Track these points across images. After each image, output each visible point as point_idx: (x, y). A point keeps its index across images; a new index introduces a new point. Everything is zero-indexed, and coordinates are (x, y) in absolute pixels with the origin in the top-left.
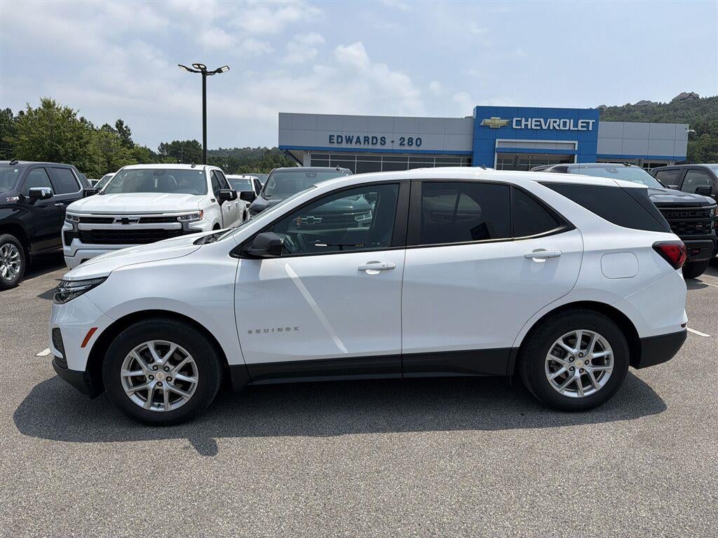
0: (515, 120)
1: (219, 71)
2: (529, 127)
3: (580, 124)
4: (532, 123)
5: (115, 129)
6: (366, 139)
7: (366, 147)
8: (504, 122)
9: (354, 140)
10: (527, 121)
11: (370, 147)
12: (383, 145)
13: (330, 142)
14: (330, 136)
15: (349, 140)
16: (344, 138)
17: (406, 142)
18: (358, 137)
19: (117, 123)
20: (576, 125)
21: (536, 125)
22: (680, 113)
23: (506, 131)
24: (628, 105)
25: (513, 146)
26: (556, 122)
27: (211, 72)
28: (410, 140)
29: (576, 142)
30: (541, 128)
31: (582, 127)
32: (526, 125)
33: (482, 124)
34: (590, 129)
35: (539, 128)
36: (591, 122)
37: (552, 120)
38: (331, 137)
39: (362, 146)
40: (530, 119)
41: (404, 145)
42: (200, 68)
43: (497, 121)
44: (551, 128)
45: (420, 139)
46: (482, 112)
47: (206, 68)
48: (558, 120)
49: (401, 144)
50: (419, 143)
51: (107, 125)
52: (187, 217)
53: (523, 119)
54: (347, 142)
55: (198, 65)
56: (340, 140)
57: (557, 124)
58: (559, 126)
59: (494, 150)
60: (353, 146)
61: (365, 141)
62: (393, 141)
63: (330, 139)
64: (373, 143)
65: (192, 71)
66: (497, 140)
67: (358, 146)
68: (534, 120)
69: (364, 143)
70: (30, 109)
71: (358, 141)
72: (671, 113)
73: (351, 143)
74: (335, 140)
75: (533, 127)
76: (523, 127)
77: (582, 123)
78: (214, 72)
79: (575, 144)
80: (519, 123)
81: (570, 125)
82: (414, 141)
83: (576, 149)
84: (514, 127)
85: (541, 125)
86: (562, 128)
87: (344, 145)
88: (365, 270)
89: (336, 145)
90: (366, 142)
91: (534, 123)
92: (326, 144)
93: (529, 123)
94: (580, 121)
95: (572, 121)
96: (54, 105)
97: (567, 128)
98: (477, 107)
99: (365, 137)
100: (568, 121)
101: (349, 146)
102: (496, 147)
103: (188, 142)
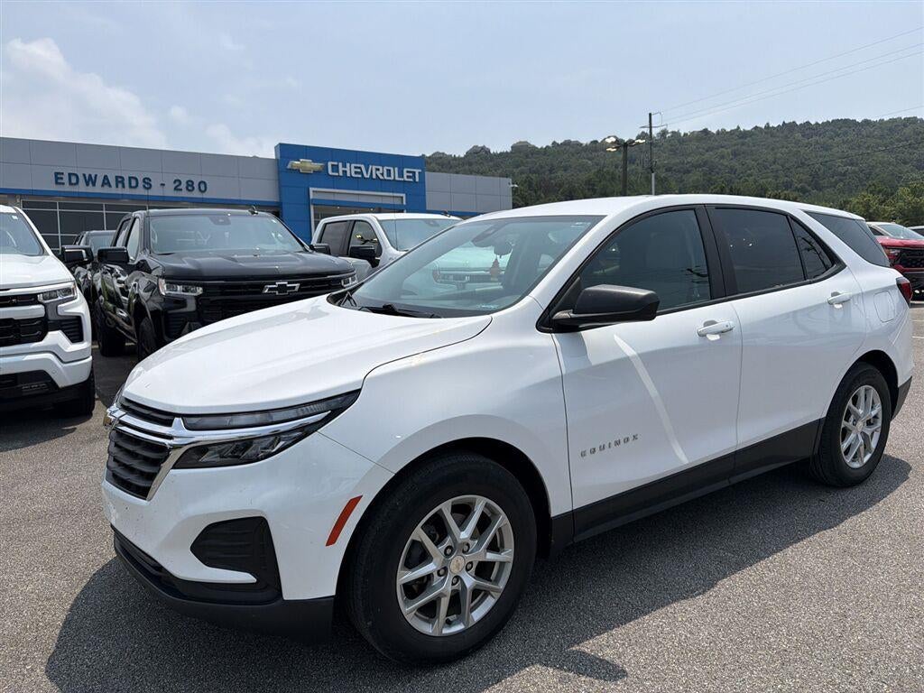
0: (330, 164)
2: (348, 175)
3: (405, 174)
4: (351, 170)
6: (119, 180)
7: (120, 191)
8: (317, 166)
9: (99, 181)
10: (344, 166)
11: (127, 191)
12: (148, 189)
13: (57, 183)
14: (56, 174)
15: (90, 180)
16: (81, 178)
17: (183, 186)
18: (106, 177)
20: (401, 175)
21: (356, 173)
22: (475, 167)
23: (320, 177)
24: (423, 155)
25: (331, 197)
26: (378, 170)
28: (190, 184)
29: (404, 195)
30: (363, 175)
31: (408, 177)
32: (345, 172)
33: (289, 166)
34: (417, 180)
35: (360, 176)
36: (417, 171)
37: (374, 167)
38: (58, 176)
39: (113, 190)
40: (348, 165)
41: (181, 190)
43: (308, 165)
44: (374, 177)
45: (204, 183)
46: (287, 151)
48: (380, 168)
49: (176, 189)
50: (203, 188)
52: (51, 295)
53: (340, 164)
54: (87, 185)
56: (74, 180)
57: (379, 172)
58: (382, 174)
59: (309, 202)
60: (98, 189)
61: (117, 183)
62: (163, 185)
63: (57, 179)
64: (131, 187)
66: (311, 189)
67: (106, 190)
68: (353, 165)
69: (117, 187)
71: (106, 182)
72: (467, 167)
73: (94, 184)
74: (66, 180)
75: (354, 175)
76: (341, 174)
77: (408, 172)
79: (402, 197)
80: (335, 168)
81: (395, 175)
82: (196, 185)
83: (404, 203)
84: (330, 173)
85: (361, 173)
86: (386, 178)
87: (82, 188)
88: (705, 335)
89: (67, 188)
90: (120, 185)
91: (353, 170)
92: (51, 186)
93: (348, 169)
94: (405, 170)
95: (396, 169)
97: (392, 178)
98: (281, 144)
99: (117, 177)
100: (392, 169)
101: (90, 189)
102: (311, 197)
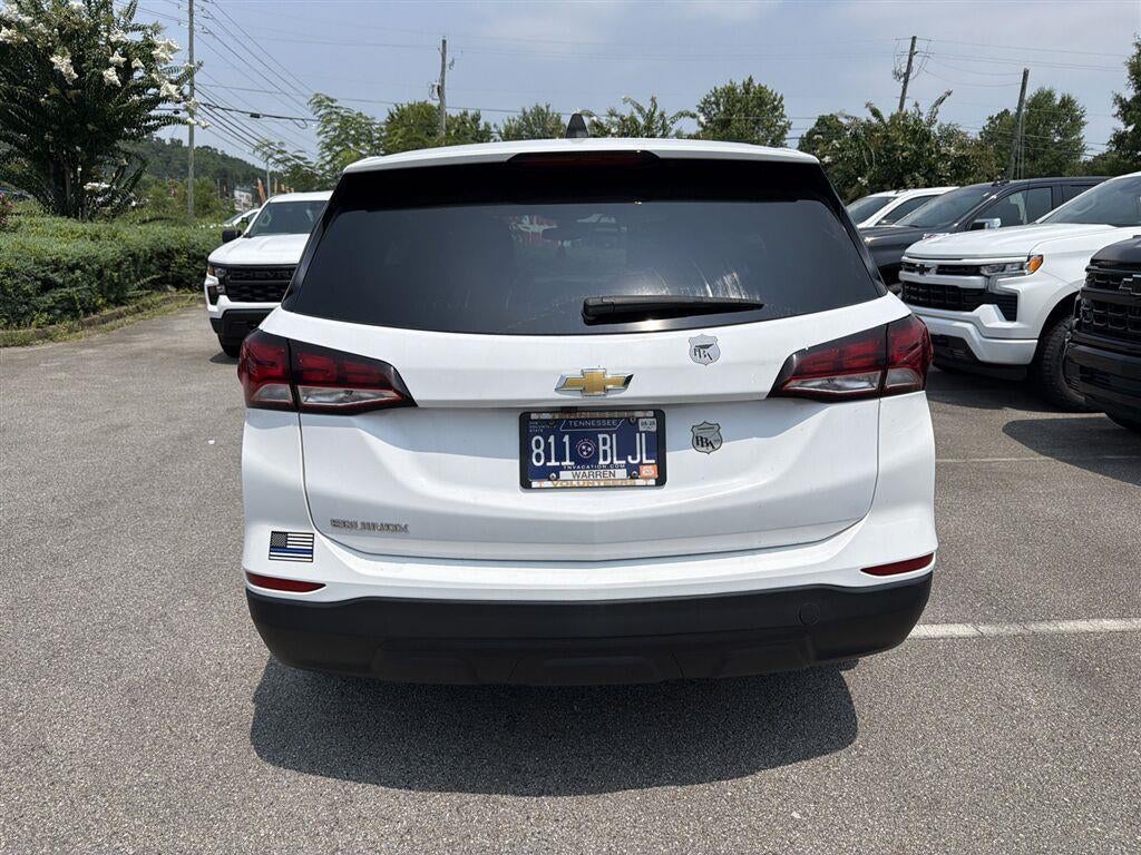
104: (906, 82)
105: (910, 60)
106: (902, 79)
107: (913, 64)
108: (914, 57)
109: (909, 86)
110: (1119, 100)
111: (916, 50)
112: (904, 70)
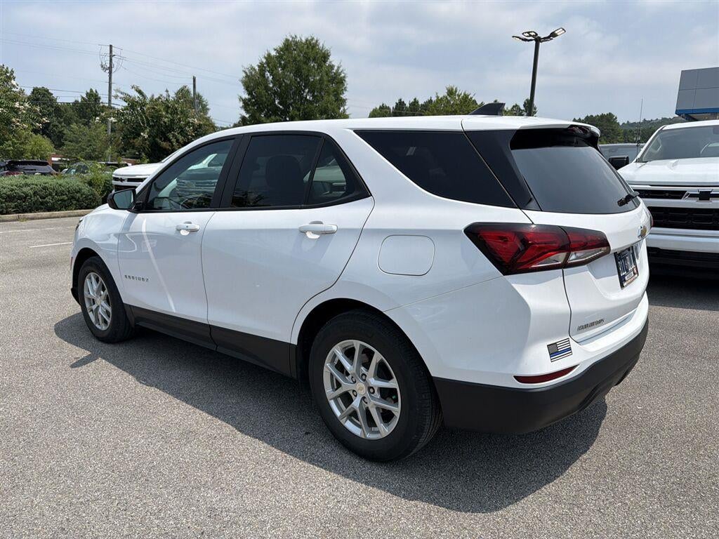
1: (553, 35)
5: (522, 108)
19: (525, 103)
27: (544, 38)
42: (530, 36)
47: (537, 34)
51: (516, 105)
55: (528, 33)
65: (525, 40)
70: (438, 97)
78: (549, 37)
88: (180, 230)
96: (456, 92)
103: (603, 116)
104: (110, 73)
105: (111, 60)
106: (108, 71)
107: (113, 62)
108: (113, 58)
109: (113, 75)
110: (241, 99)
111: (113, 54)
112: (108, 66)
